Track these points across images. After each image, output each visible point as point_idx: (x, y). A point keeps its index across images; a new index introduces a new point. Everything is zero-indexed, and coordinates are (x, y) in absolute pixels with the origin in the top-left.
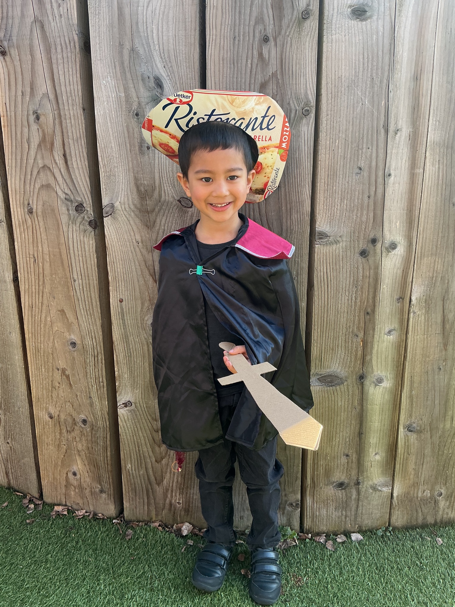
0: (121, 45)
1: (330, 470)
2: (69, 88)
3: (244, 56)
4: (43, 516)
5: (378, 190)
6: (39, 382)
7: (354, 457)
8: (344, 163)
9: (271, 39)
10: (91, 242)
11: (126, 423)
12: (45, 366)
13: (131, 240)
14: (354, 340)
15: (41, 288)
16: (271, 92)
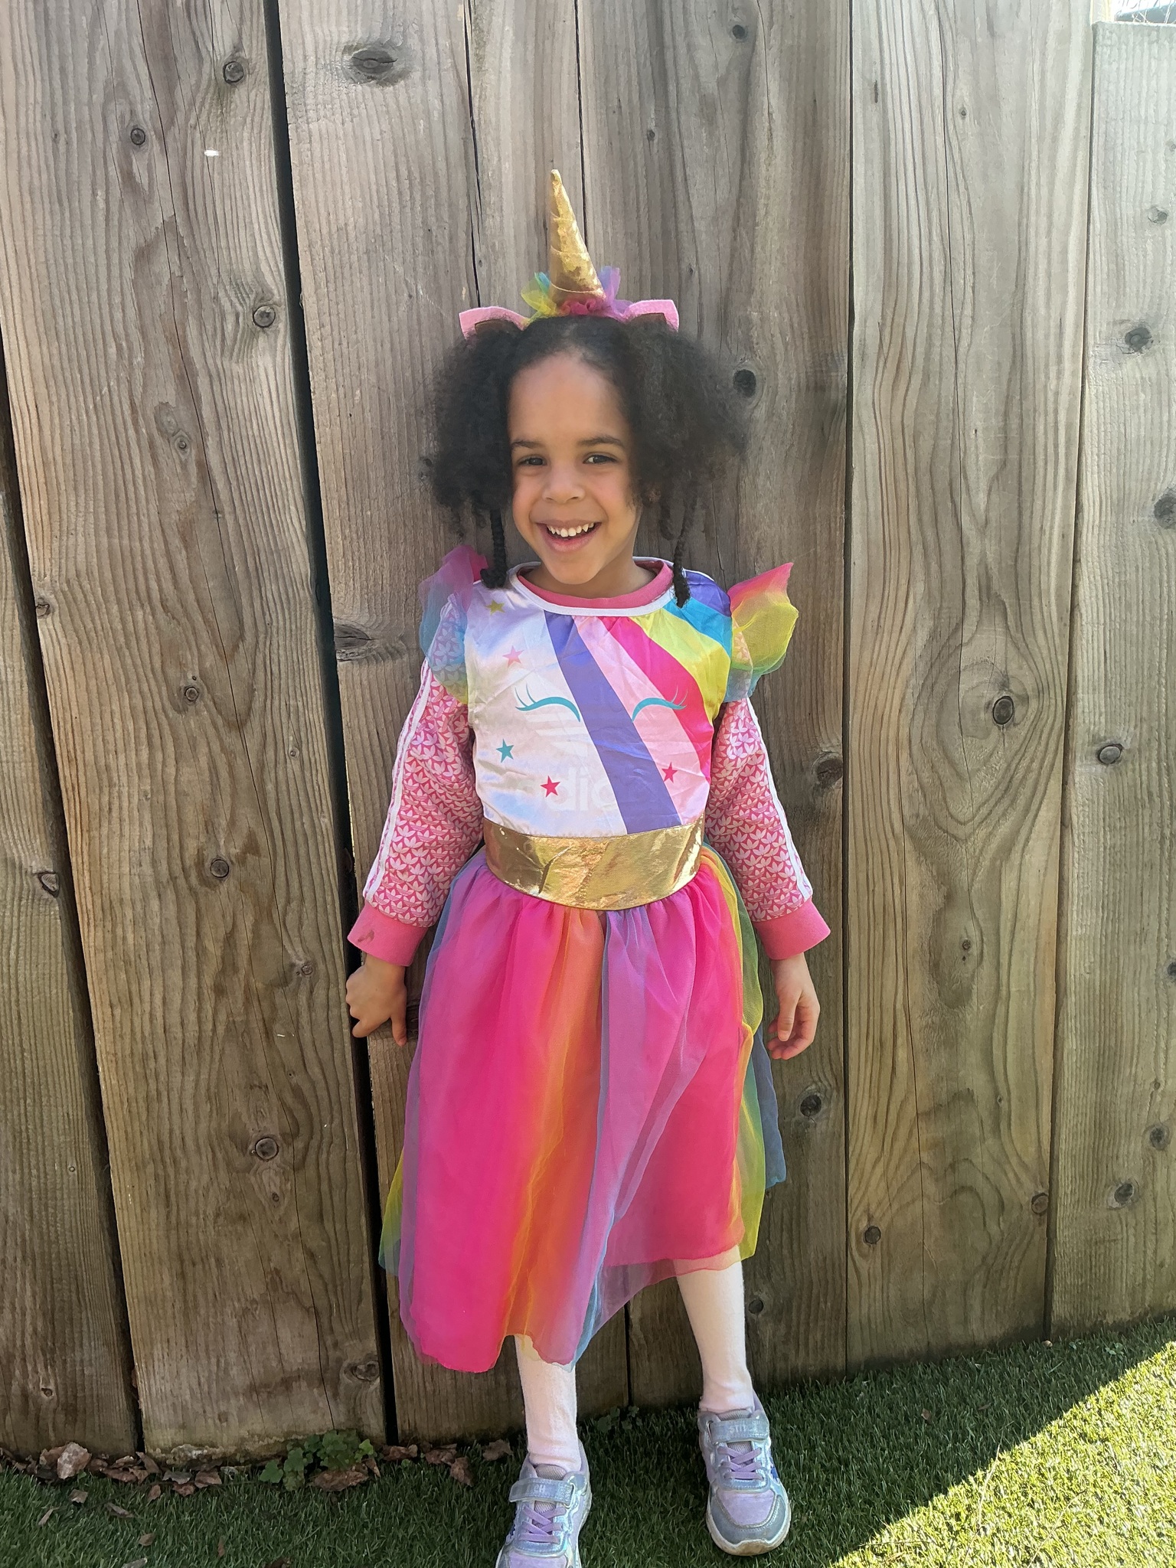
3: (86, 182)
8: (383, 448)
9: (151, 135)
16: (167, 269)
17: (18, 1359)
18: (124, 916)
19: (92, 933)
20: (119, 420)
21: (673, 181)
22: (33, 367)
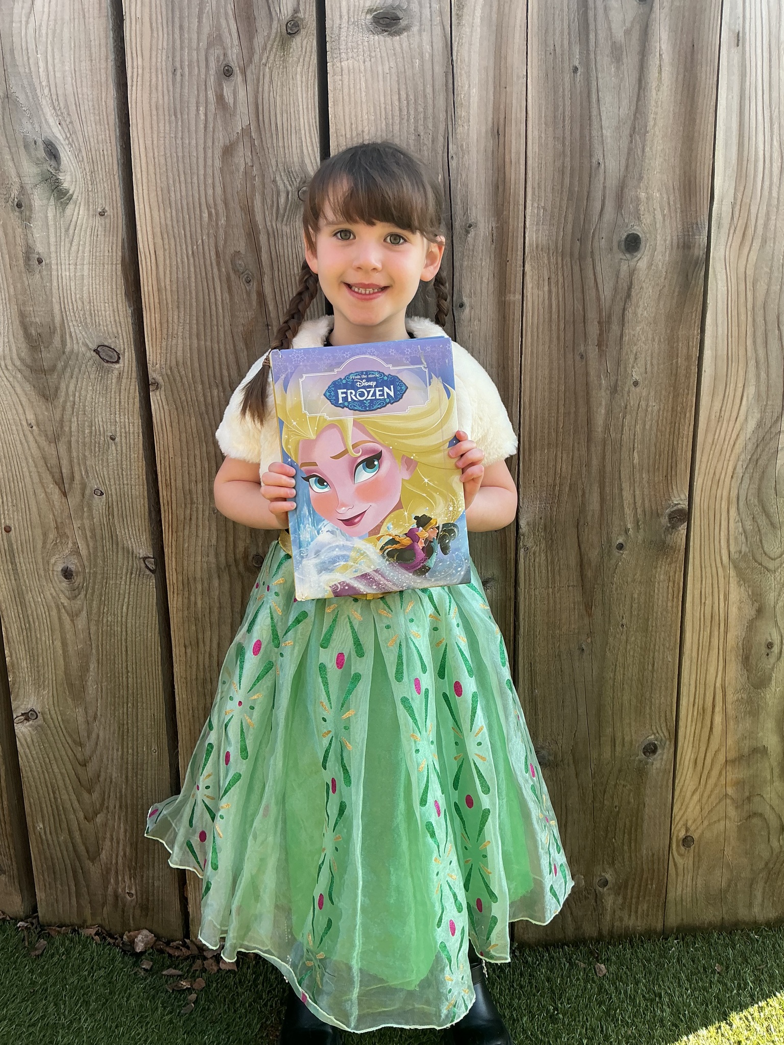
3: (193, 101)
9: (237, 70)
11: (29, 749)
13: (19, 421)
16: (242, 161)
17: (113, 872)
18: (196, 588)
19: (175, 599)
20: (208, 262)
21: (590, 102)
22: (154, 225)
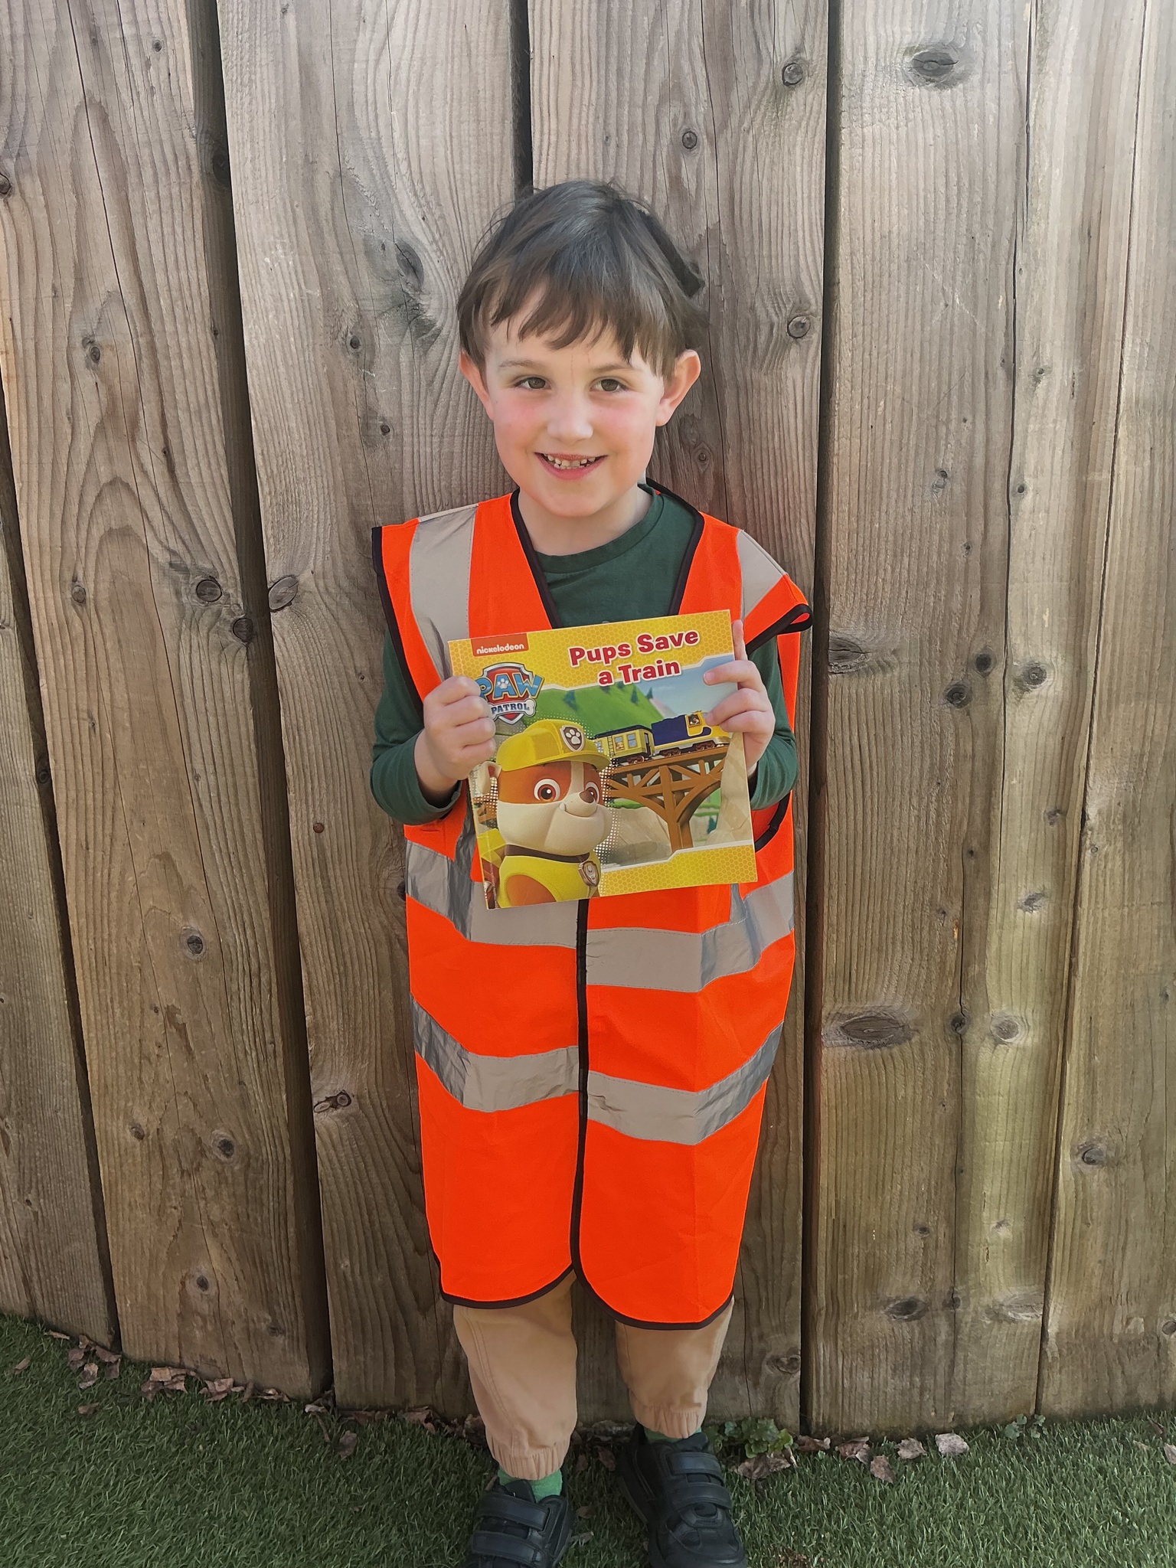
0: (310, 163)
1: (880, 1270)
2: (176, 278)
4: (123, 1396)
5: (991, 528)
6: (107, 1042)
7: (942, 1232)
8: (900, 460)
9: (703, 139)
10: (238, 677)
11: (335, 1150)
12: (121, 1003)
13: (342, 670)
14: (937, 924)
15: (110, 797)
